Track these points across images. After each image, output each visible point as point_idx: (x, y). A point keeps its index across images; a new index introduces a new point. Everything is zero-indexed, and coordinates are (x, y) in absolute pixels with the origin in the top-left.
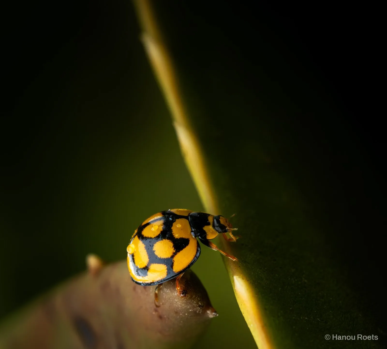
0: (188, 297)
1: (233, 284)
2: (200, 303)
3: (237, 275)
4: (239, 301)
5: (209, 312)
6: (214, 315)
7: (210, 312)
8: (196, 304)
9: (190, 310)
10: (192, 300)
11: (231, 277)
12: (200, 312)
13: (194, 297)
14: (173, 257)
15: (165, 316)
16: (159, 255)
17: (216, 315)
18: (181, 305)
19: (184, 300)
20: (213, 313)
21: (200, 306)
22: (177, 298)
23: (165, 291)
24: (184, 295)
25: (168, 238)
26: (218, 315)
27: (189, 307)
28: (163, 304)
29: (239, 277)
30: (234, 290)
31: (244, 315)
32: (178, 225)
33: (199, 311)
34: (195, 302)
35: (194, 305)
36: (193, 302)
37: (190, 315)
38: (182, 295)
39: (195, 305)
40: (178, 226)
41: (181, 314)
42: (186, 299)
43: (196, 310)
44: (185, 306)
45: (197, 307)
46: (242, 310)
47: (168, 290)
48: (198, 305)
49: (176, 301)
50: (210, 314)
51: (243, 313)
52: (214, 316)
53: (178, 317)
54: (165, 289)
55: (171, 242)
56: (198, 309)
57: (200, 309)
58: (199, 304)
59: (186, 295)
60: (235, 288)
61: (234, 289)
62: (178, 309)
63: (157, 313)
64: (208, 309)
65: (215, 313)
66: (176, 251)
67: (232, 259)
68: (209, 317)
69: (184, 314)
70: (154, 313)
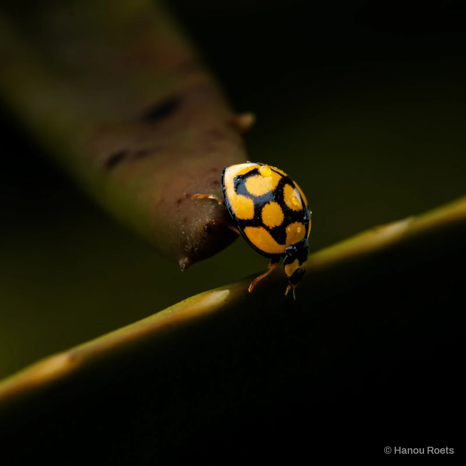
0: (204, 234)
1: (220, 288)
2: (197, 250)
3: (230, 294)
4: (199, 296)
5: (186, 259)
6: (183, 266)
7: (186, 262)
8: (196, 244)
9: (188, 237)
10: (200, 239)
11: (228, 286)
12: (185, 249)
13: (204, 241)
14: (264, 226)
15: (181, 207)
16: (265, 209)
17: (182, 269)
18: (194, 226)
19: (200, 229)
20: (184, 265)
21: (193, 249)
22: (202, 222)
23: (211, 207)
24: (206, 229)
25: (285, 219)
26: (182, 270)
27: (192, 235)
28: (195, 204)
29: (227, 296)
30: (212, 290)
31: (183, 302)
32: (300, 229)
33: (187, 248)
34: (198, 243)
35: (195, 242)
36: (198, 241)
37: (182, 237)
38: (206, 227)
39: (194, 244)
40: (298, 228)
41: (183, 226)
42: (201, 232)
43: (188, 244)
44: (193, 231)
45: (192, 246)
46: (188, 300)
47: (212, 211)
48: (194, 246)
49: (200, 220)
50: (183, 262)
51: (184, 300)
52: (181, 267)
53: (180, 223)
54: (213, 207)
55: (281, 224)
56: (190, 247)
57: (189, 249)
58: (195, 248)
59: (206, 233)
60: (214, 292)
61: (214, 290)
62: (189, 222)
63: (185, 197)
64: (189, 259)
65: (185, 268)
66: (271, 230)
67: (250, 287)
68: (180, 260)
69: (183, 230)
70: (185, 193)
